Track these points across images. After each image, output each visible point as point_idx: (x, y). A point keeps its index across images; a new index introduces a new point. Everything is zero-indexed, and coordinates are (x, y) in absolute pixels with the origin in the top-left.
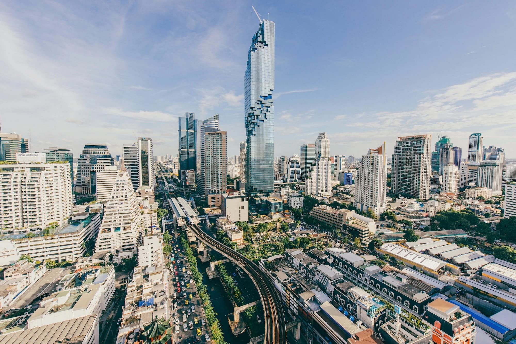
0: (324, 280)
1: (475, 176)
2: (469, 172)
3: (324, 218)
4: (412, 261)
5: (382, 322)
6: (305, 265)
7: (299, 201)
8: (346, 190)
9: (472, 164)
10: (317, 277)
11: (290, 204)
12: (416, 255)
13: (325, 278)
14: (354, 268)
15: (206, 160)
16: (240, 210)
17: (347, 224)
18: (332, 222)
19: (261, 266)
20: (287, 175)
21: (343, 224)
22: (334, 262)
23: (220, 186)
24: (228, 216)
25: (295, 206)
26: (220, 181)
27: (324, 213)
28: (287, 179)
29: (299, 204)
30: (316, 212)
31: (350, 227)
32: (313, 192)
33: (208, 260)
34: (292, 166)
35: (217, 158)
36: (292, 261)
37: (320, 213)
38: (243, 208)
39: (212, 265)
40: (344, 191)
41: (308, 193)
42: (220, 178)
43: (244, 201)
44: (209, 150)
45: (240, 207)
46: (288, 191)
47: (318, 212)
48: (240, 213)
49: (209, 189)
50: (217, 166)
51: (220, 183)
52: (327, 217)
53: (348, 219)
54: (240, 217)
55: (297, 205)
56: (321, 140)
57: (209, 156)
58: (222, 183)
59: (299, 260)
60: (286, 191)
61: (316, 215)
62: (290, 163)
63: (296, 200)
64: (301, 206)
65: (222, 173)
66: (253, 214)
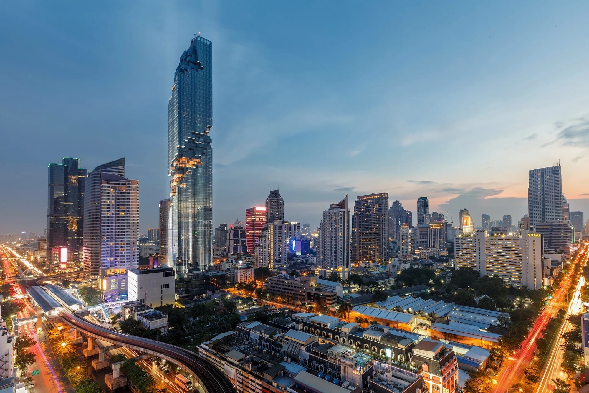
0: (296, 348)
1: (426, 238)
2: (421, 234)
3: (283, 288)
4: (385, 318)
5: (370, 378)
6: (267, 336)
7: (248, 274)
8: (304, 260)
9: (422, 226)
10: (285, 348)
11: (235, 279)
12: (388, 313)
13: (296, 345)
14: (328, 331)
15: (102, 223)
16: (161, 289)
17: (311, 291)
18: (293, 292)
19: (201, 352)
20: (229, 248)
21: (307, 292)
22: (304, 328)
23: (127, 262)
24: (141, 300)
25: (243, 281)
26: (126, 254)
27: (282, 283)
28: (229, 253)
29: (248, 278)
30: (272, 283)
31: (315, 294)
32: (264, 264)
33: (107, 365)
34: (235, 235)
35: (122, 220)
36: (247, 337)
37: (277, 284)
38: (167, 286)
39: (116, 368)
40: (303, 260)
41: (259, 265)
42: (127, 250)
43: (168, 276)
44: (108, 208)
45: (161, 285)
46: (232, 264)
47: (275, 282)
48: (161, 295)
49: (107, 267)
50: (122, 231)
51: (126, 257)
52: (286, 287)
53: (312, 285)
54: (161, 300)
55: (245, 279)
56: (273, 199)
57: (108, 217)
58: (130, 257)
59: (258, 332)
60: (229, 264)
61: (272, 286)
62: (232, 231)
63: (244, 273)
64: (251, 280)
65: (130, 242)
66: (181, 296)
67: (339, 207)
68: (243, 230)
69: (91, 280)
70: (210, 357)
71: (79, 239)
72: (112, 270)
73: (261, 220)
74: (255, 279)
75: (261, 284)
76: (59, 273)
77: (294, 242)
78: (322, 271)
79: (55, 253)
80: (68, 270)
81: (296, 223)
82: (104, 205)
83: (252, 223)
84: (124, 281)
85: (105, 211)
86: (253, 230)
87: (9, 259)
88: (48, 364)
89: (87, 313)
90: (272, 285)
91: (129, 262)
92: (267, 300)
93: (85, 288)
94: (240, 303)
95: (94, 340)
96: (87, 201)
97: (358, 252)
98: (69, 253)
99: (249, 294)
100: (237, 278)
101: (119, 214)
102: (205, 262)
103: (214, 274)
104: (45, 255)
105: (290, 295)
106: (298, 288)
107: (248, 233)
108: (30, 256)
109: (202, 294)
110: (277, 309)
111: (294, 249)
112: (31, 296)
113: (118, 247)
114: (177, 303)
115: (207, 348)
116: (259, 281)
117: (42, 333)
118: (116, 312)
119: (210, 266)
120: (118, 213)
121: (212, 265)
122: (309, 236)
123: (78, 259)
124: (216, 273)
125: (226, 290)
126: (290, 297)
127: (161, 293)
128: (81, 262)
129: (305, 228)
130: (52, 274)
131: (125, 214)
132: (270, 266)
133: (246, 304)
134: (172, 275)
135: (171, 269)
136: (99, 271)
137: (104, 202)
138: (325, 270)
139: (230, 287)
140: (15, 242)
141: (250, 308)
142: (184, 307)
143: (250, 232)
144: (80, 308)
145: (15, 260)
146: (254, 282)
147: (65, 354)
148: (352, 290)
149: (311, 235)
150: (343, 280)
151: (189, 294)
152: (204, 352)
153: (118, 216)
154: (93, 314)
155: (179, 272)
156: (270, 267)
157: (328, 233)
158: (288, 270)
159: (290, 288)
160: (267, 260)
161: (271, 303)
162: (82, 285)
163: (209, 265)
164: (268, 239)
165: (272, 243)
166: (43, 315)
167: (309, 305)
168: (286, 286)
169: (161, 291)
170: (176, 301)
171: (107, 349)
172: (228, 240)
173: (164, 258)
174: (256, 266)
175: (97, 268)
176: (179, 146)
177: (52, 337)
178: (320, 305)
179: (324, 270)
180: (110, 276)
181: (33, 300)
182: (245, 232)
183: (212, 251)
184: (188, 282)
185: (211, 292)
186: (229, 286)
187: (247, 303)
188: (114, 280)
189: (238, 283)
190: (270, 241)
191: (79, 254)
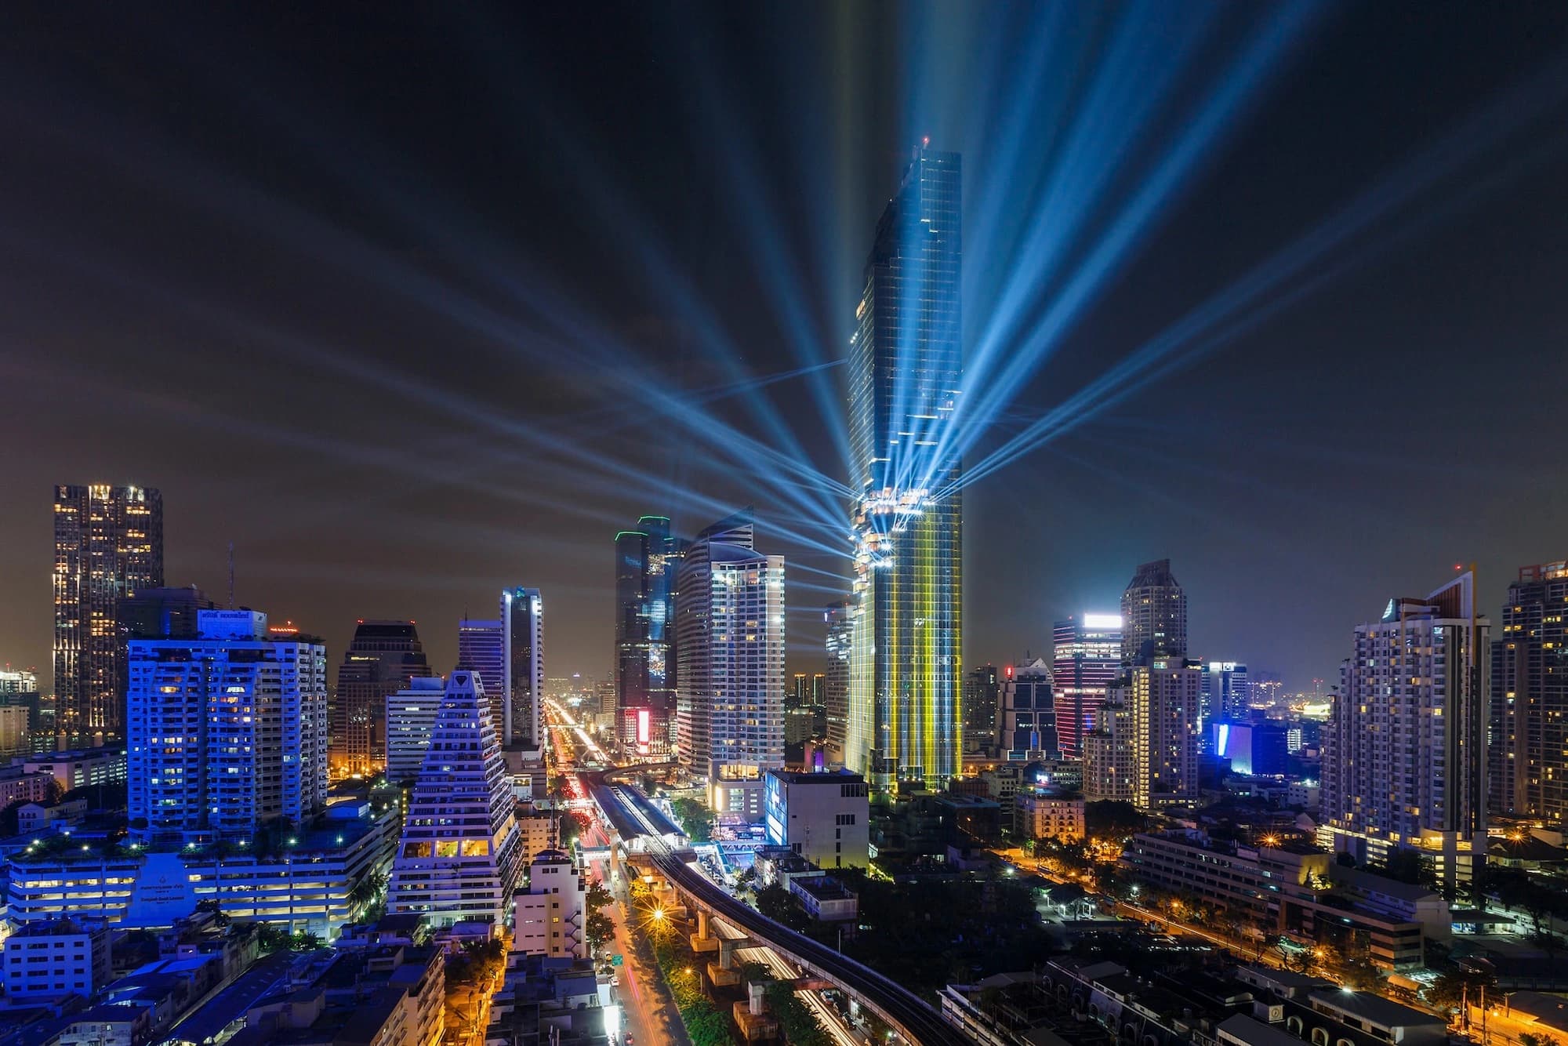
3: (1188, 875)
6: (1149, 1015)
7: (1066, 816)
11: (1028, 825)
15: (711, 660)
16: (838, 827)
17: (1304, 903)
18: (1228, 894)
19: (947, 1009)
20: (1002, 735)
21: (1289, 904)
22: (1286, 1022)
23: (761, 751)
24: (794, 845)
25: (1050, 835)
26: (759, 733)
27: (1185, 859)
28: (1002, 750)
29: (1065, 828)
30: (1149, 854)
31: (1319, 913)
32: (1118, 792)
33: (736, 979)
34: (1022, 699)
35: (750, 652)
36: (1082, 1001)
37: (1169, 859)
38: (850, 820)
39: (755, 992)
40: (1260, 793)
41: (1099, 792)
42: (761, 723)
43: (853, 796)
44: (723, 624)
45: (838, 817)
46: (1014, 780)
47: (1159, 852)
48: (838, 840)
49: (723, 760)
50: (750, 679)
51: (760, 740)
52: (1203, 875)
53: (1308, 883)
54: (838, 854)
55: (1058, 829)
56: (1148, 591)
57: (724, 645)
58: (767, 740)
59: (1117, 996)
60: (1006, 780)
61: (1148, 864)
62: (1013, 687)
63: (1053, 812)
64: (1076, 836)
65: (767, 705)
66: (883, 850)
67: (1434, 612)
68: (1044, 683)
69: (691, 786)
70: (975, 1030)
71: (667, 694)
72: (732, 767)
73: (1105, 655)
74: (1089, 833)
75: (1108, 851)
76: (637, 763)
77: (1224, 730)
78: (1347, 838)
79: (629, 720)
80: (651, 758)
81: (1231, 666)
82: (716, 618)
83: (1073, 666)
84: (756, 795)
85: (717, 631)
86: (1077, 686)
87: (559, 726)
88: (634, 948)
89: (693, 857)
90: (1149, 859)
91: (765, 751)
92: (1131, 903)
93: (683, 801)
94: (1045, 896)
95: (709, 918)
96: (684, 610)
97: (1521, 785)
98: (653, 724)
99: (1073, 874)
100: (1032, 823)
101: (744, 638)
102: (942, 769)
103: (968, 803)
104: (612, 723)
105: (1215, 901)
106: (1249, 882)
107: (1061, 695)
108: (589, 723)
109: (936, 854)
110: (1172, 938)
111: (1221, 752)
112: (598, 805)
113: (743, 715)
114: (872, 867)
115: (966, 1001)
116: (1103, 840)
117: (619, 883)
118: (746, 864)
119: (954, 782)
120: (742, 635)
121: (961, 779)
122: (1280, 713)
123: (666, 736)
124: (972, 801)
125: (1001, 853)
126: (1219, 907)
127: (838, 836)
128: (672, 743)
129: (1263, 686)
130: (626, 765)
131: (756, 639)
132: (1136, 799)
133: (1066, 904)
134: (862, 795)
135: (859, 778)
136: (707, 767)
137: (717, 610)
138: (1363, 836)
139: (1010, 847)
140: (565, 695)
141: (1078, 919)
142: (891, 879)
143: (1068, 691)
144: (681, 843)
145: (568, 729)
146: (1085, 843)
147: (662, 936)
148: (1492, 927)
149: (1286, 709)
150: (1445, 883)
151: (902, 849)
152: (956, 1009)
153: (742, 642)
154: (702, 860)
155: (876, 788)
156: (1138, 802)
157: (1376, 705)
158: (1205, 819)
159: (1218, 879)
160: (1127, 781)
161: (1147, 915)
162: (678, 794)
163: (952, 778)
164: (1131, 715)
165: (1145, 729)
166: (620, 846)
167: (1299, 950)
168: (1202, 869)
169: (838, 831)
170: (872, 860)
171: (736, 944)
172: (999, 714)
173: (837, 748)
174: (1091, 795)
175: (703, 760)
176: (874, 460)
177: (636, 894)
178: (1343, 955)
179: (1356, 835)
180: (729, 780)
181: (601, 813)
182: (1052, 691)
183: (959, 741)
184: (900, 815)
185: (960, 851)
186: (1008, 842)
187: (1067, 901)
188: (737, 790)
189: (1034, 837)
190: (1139, 723)
191: (669, 725)
